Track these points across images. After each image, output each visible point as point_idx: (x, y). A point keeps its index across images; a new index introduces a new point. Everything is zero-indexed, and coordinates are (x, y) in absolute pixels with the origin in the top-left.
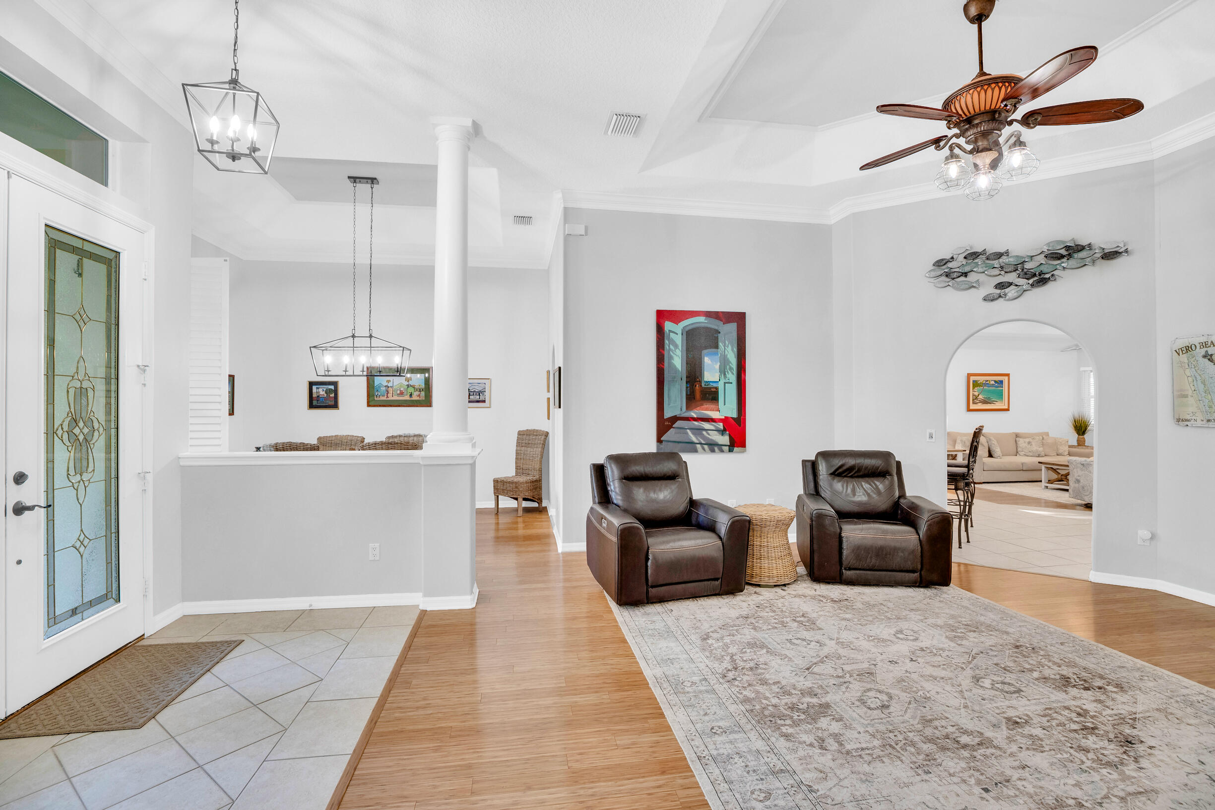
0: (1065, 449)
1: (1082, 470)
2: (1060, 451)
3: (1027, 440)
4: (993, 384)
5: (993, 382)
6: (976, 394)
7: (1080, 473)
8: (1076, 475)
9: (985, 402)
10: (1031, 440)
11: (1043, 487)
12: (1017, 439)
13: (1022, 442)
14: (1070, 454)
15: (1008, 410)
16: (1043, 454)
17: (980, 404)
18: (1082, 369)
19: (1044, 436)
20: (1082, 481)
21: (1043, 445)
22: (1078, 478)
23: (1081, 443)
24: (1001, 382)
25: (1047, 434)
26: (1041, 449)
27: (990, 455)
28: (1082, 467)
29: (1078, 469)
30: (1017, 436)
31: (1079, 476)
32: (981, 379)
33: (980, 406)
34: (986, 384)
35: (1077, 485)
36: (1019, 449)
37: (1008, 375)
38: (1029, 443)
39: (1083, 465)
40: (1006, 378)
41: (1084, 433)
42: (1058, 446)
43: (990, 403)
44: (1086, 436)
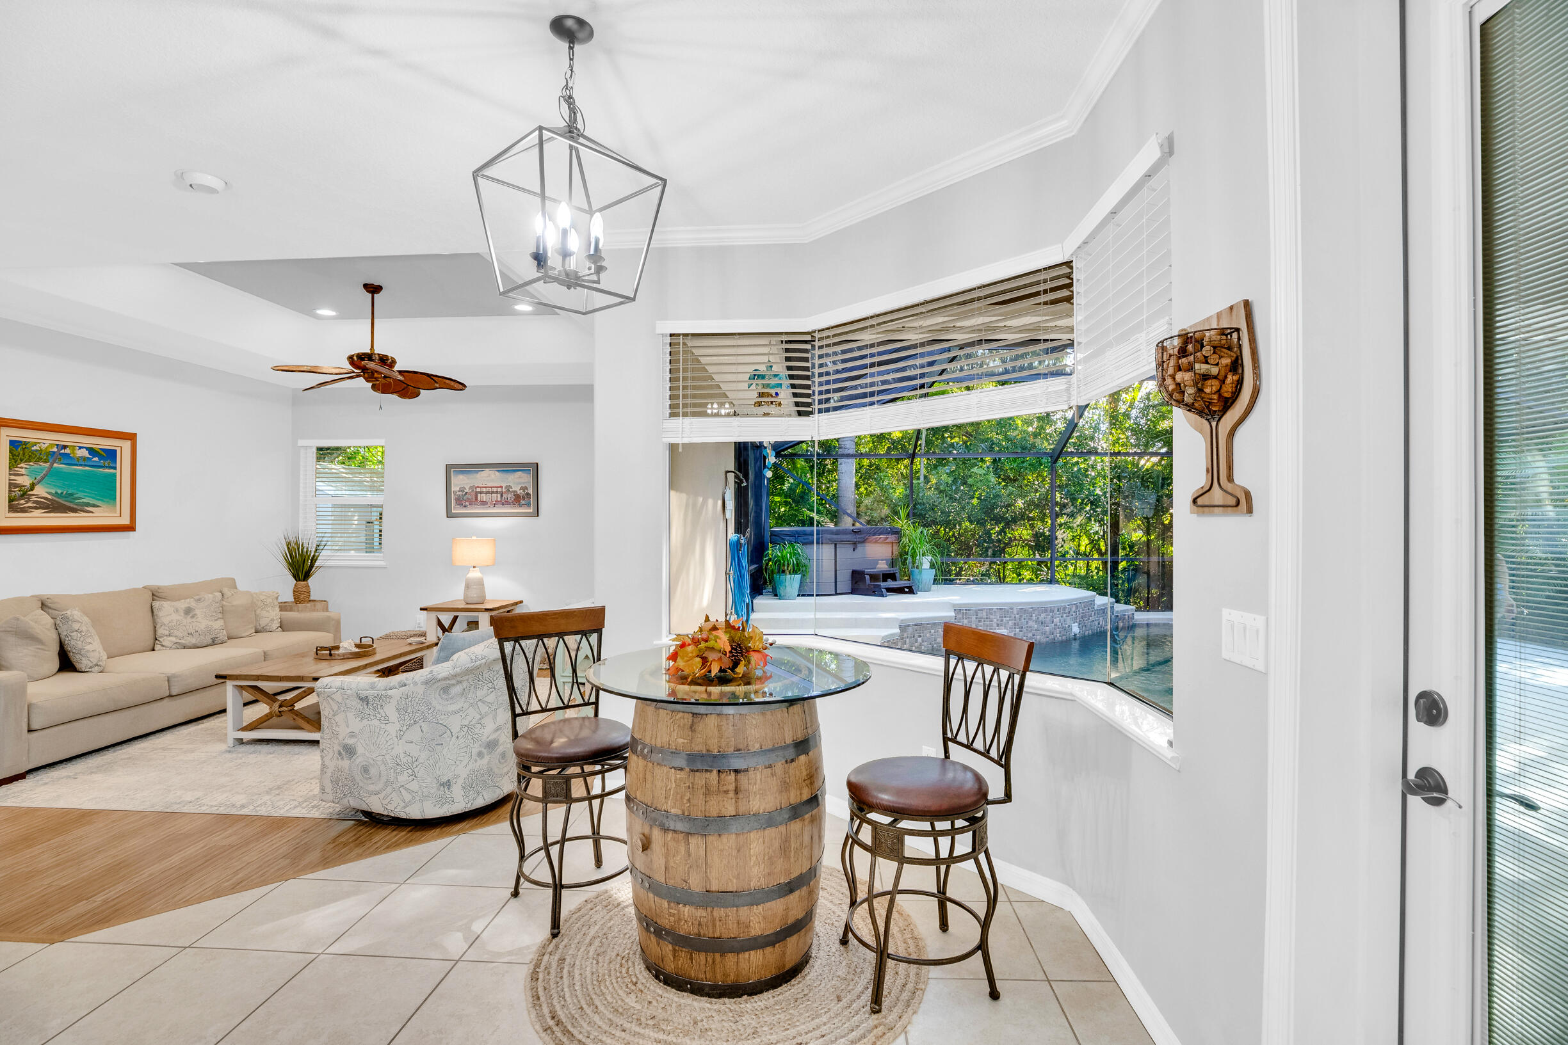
0: (272, 616)
1: (361, 716)
2: (263, 622)
3: (182, 605)
4: (85, 459)
5: (85, 453)
6: (25, 481)
7: (355, 725)
8: (343, 731)
9: (52, 506)
10: (193, 604)
11: (231, 742)
12: (156, 604)
13: (168, 612)
14: (283, 627)
15: (131, 528)
16: (223, 635)
17: (38, 513)
18: (301, 443)
19: (225, 590)
20: (360, 750)
21: (223, 612)
22: (350, 741)
23: (301, 598)
24: (111, 455)
25: (232, 584)
26: (219, 624)
27: (66, 664)
28: (360, 706)
29: (350, 715)
30: (155, 594)
31: (352, 735)
32: (44, 441)
33: (39, 518)
34: (61, 454)
35: (346, 763)
36: (160, 631)
37: (131, 437)
38: (188, 611)
39: (365, 700)
40: (126, 445)
41: (307, 576)
42: (258, 612)
43: (74, 510)
44: (310, 581)
